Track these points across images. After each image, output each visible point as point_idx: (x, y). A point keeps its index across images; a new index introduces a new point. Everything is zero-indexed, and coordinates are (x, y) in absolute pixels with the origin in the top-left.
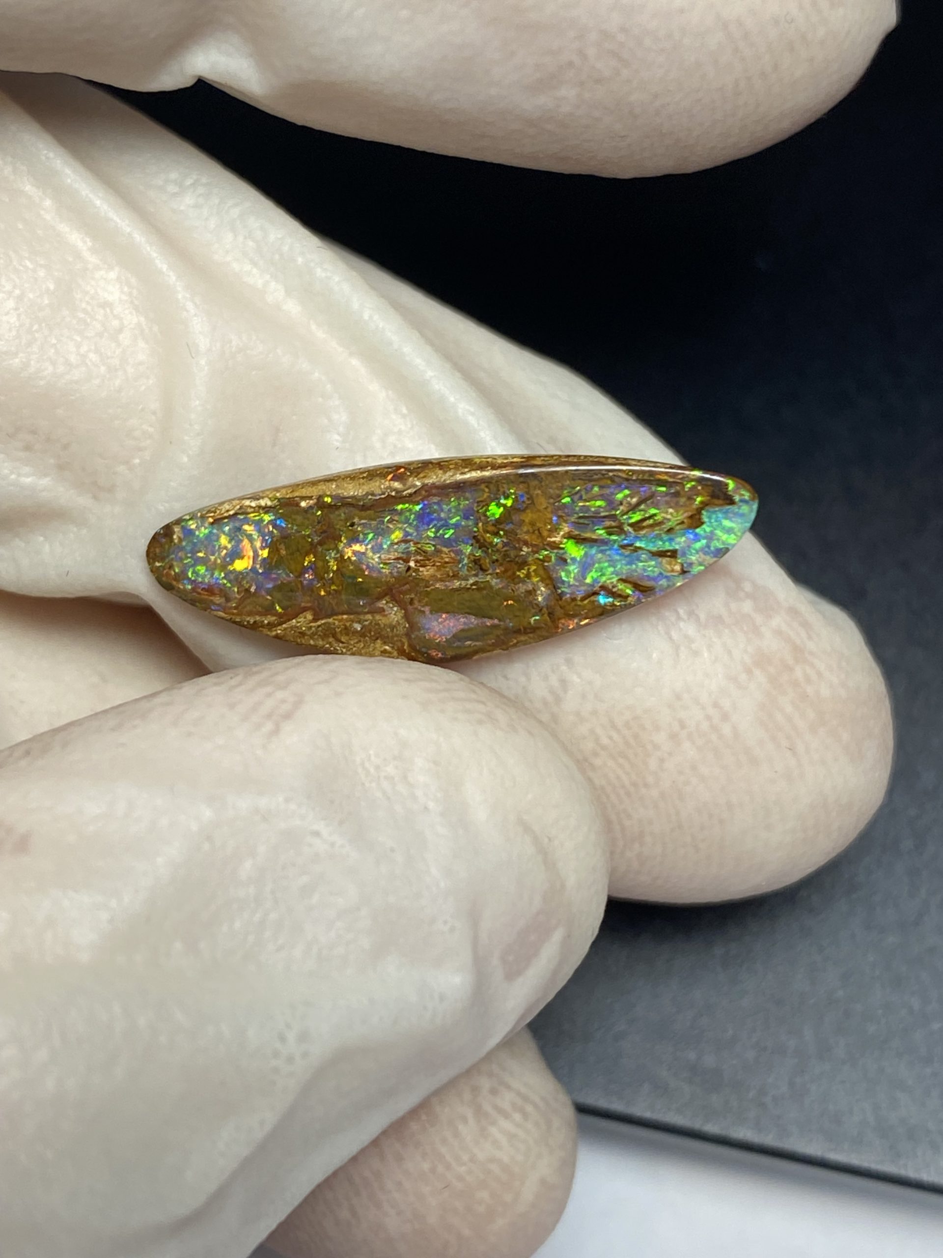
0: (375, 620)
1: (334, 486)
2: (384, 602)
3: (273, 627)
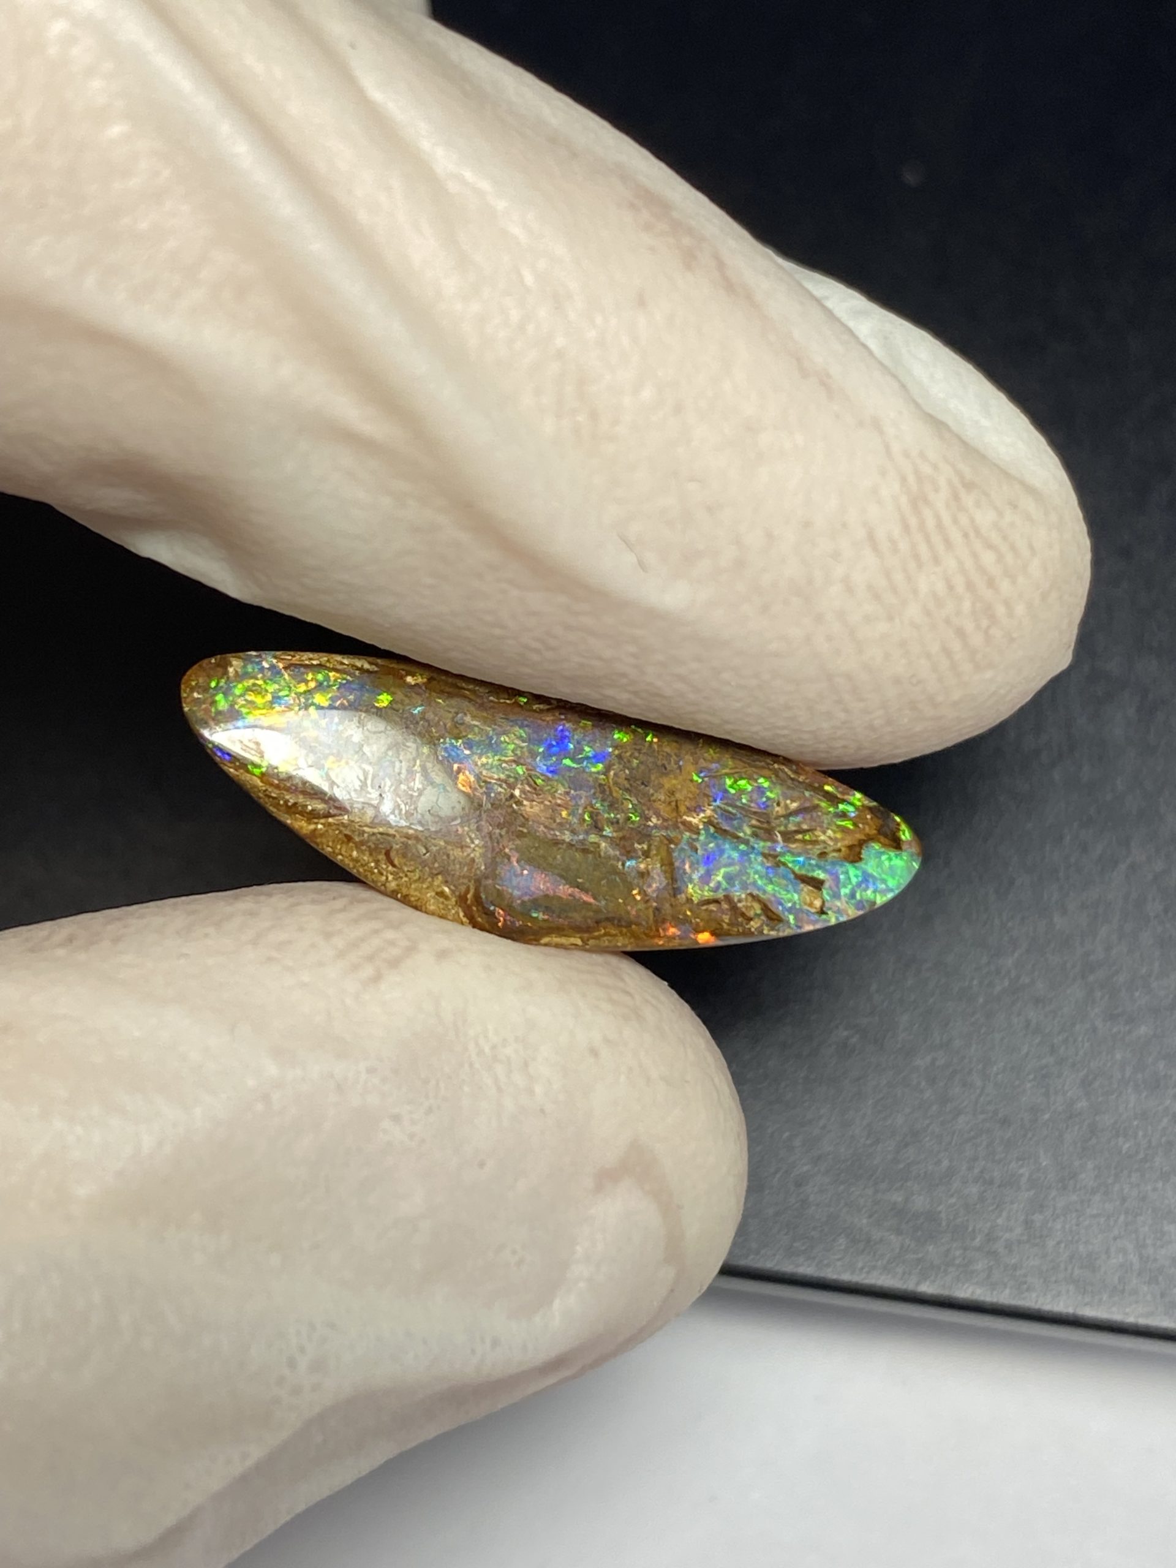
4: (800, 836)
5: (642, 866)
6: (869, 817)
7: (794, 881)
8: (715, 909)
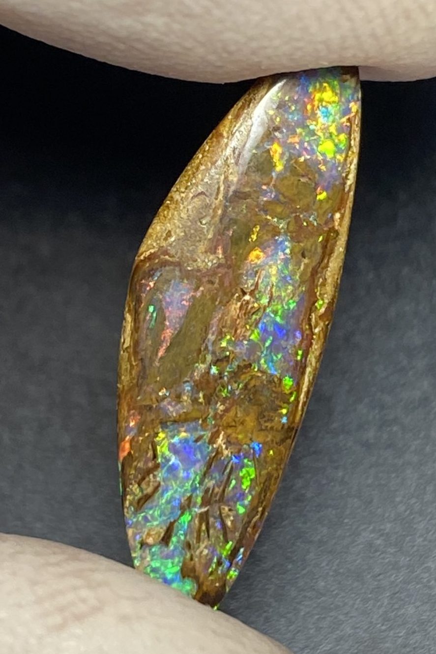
2: (220, 256)
4: (204, 527)
5: (185, 398)
6: (217, 585)
7: (169, 521)
8: (149, 455)
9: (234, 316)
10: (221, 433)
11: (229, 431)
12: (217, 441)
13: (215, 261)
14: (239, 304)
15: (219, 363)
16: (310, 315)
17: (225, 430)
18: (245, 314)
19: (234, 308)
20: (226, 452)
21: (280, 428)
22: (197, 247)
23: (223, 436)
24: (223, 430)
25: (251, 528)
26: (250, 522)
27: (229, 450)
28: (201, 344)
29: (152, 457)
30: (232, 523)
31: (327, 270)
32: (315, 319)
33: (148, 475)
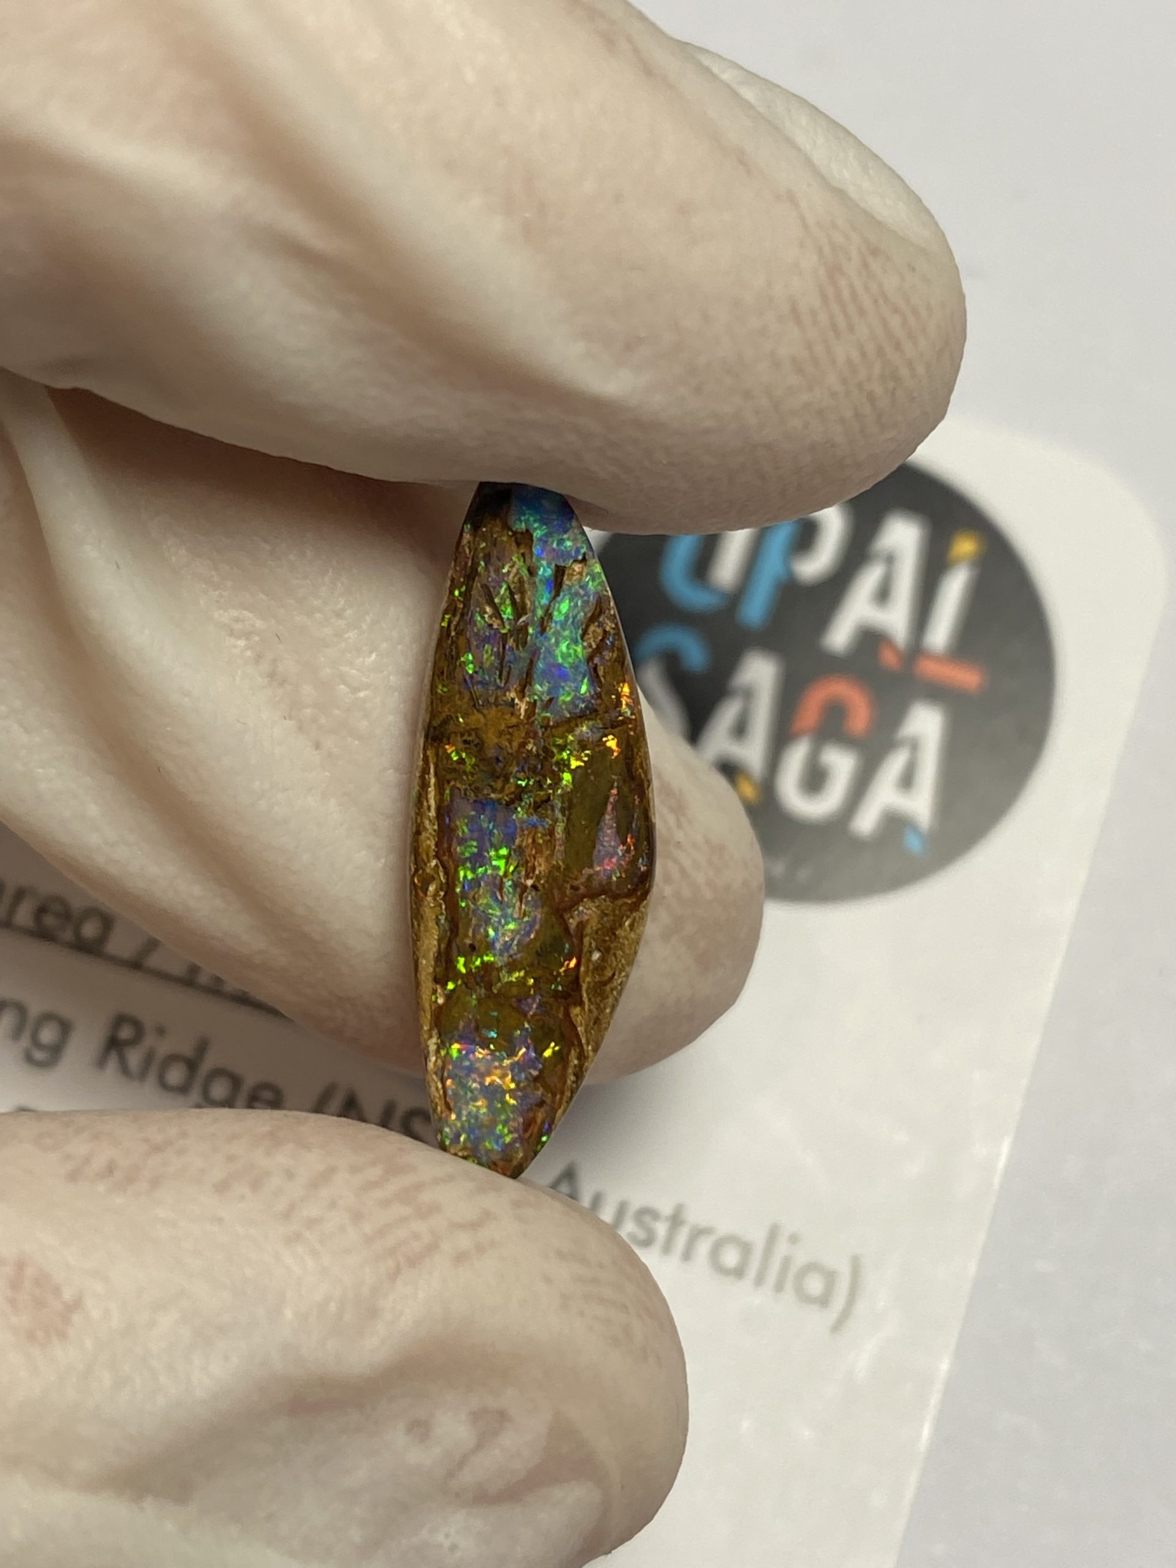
0: (591, 934)
1: (424, 962)
2: (571, 921)
3: (584, 1054)
4: (517, 597)
6: (484, 529)
9: (539, 857)
10: (524, 716)
11: (514, 721)
12: (526, 705)
13: (576, 912)
14: (537, 872)
15: (545, 798)
16: (447, 879)
17: (520, 721)
18: (527, 862)
19: (541, 867)
20: (513, 695)
21: (453, 735)
22: (599, 922)
23: (520, 715)
24: (522, 720)
25: (459, 608)
26: (462, 615)
27: (510, 699)
28: (570, 814)
29: (598, 669)
30: (484, 609)
31: (438, 936)
32: (439, 876)
33: (597, 646)
